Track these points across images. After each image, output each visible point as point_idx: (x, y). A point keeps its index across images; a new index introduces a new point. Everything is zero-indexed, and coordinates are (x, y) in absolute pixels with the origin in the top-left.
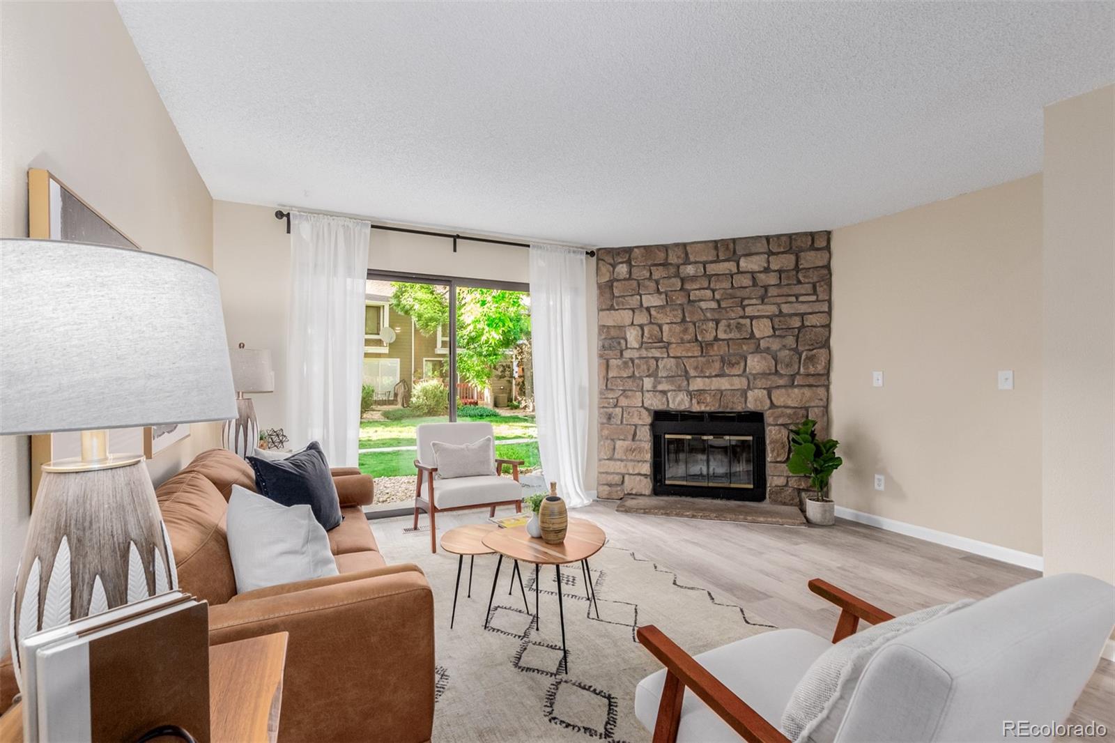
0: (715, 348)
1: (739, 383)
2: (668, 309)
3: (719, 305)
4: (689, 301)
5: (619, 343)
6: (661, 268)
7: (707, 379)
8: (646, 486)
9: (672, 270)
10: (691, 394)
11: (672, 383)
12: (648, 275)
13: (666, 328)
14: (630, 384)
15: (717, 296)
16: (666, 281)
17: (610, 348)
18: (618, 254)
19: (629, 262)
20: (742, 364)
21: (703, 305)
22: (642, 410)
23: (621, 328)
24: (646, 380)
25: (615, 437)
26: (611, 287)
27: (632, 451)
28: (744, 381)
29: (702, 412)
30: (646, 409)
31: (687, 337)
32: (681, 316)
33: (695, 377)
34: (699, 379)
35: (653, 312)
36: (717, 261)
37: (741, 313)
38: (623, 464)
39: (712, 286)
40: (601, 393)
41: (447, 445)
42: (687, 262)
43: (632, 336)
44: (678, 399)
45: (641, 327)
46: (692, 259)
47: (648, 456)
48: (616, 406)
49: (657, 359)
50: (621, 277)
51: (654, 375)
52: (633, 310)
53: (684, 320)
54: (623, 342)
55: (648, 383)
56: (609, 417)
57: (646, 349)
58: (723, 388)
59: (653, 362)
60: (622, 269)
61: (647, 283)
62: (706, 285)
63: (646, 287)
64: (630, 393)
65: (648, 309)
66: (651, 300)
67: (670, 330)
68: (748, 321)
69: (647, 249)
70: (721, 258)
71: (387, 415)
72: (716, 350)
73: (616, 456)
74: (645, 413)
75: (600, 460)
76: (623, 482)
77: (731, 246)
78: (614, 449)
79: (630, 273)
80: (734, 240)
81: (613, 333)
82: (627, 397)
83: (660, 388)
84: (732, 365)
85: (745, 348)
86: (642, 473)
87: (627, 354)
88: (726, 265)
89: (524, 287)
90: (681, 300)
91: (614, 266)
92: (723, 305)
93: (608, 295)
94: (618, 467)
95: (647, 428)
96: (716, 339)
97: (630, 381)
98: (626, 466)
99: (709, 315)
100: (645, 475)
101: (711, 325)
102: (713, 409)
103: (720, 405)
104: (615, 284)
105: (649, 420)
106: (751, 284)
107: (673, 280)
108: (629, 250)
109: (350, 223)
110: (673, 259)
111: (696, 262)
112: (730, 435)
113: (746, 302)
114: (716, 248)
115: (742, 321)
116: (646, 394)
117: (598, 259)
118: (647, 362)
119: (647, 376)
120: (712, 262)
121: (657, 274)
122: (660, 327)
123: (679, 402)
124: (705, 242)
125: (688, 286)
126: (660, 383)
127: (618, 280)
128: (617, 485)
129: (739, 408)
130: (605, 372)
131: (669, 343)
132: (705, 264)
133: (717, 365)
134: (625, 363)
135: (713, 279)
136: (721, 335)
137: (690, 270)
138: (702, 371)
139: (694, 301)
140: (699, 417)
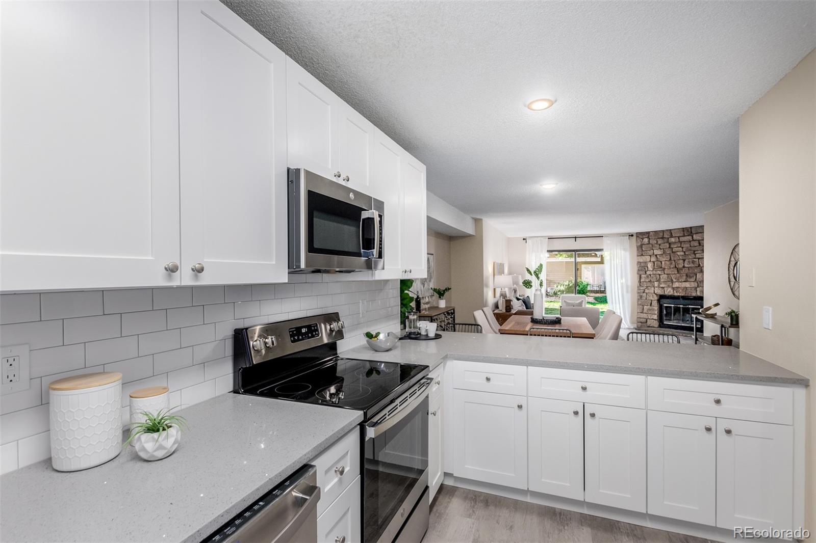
0: (683, 270)
1: (694, 285)
2: (664, 255)
3: (685, 254)
4: (673, 252)
5: (645, 269)
6: (661, 239)
7: (680, 283)
8: (656, 324)
9: (666, 240)
10: (673, 289)
11: (666, 284)
12: (656, 242)
13: (663, 262)
14: (649, 284)
15: (684, 250)
16: (662, 245)
17: (641, 270)
18: (644, 234)
19: (648, 237)
20: (695, 277)
21: (679, 253)
22: (654, 295)
23: (646, 263)
24: (655, 283)
25: (644, 304)
26: (642, 247)
27: (650, 310)
28: (696, 284)
29: (679, 296)
30: (656, 294)
31: (672, 266)
32: (669, 258)
33: (675, 282)
34: (677, 283)
35: (658, 256)
36: (684, 236)
37: (694, 257)
38: (646, 315)
39: (682, 246)
40: (638, 287)
41: (568, 301)
42: (672, 236)
43: (650, 265)
44: (668, 291)
45: (654, 262)
46: (674, 236)
47: (656, 312)
48: (644, 292)
49: (660, 275)
50: (646, 243)
51: (659, 281)
52: (650, 256)
53: (670, 259)
54: (646, 268)
55: (656, 284)
56: (641, 297)
57: (655, 271)
58: (687, 286)
59: (658, 276)
60: (646, 240)
61: (656, 245)
62: (679, 245)
63: (655, 247)
64: (649, 288)
65: (656, 255)
66: (657, 252)
67: (665, 263)
68: (697, 260)
69: (655, 232)
70: (686, 234)
71: (596, 299)
72: (685, 271)
73: (644, 312)
74: (655, 296)
75: (638, 313)
76: (646, 322)
77: (690, 230)
78: (643, 309)
79: (649, 242)
80: (691, 228)
81: (642, 264)
82: (648, 289)
83: (661, 286)
84: (691, 277)
85: (696, 271)
86: (654, 318)
87: (648, 273)
88: (688, 237)
89: (601, 250)
90: (668, 251)
91: (643, 239)
92: (686, 253)
93: (640, 250)
94: (645, 316)
95: (656, 301)
96: (684, 267)
97: (649, 283)
98: (647, 316)
99: (681, 258)
100: (655, 320)
101: (682, 261)
102: (683, 295)
103: (686, 293)
104: (643, 246)
105: (656, 298)
106: (698, 245)
107: (666, 244)
108: (648, 233)
109: (542, 239)
110: (666, 236)
111: (675, 237)
112: (691, 305)
113: (696, 252)
114: (684, 231)
115: (694, 260)
116: (656, 288)
117: (637, 237)
118: (656, 276)
119: (656, 281)
120: (682, 236)
121: (660, 241)
122: (661, 262)
123: (669, 292)
124: (679, 229)
125: (672, 246)
126: (661, 284)
127: (644, 245)
128: (644, 323)
129: (694, 294)
130: (639, 279)
131: (664, 269)
132: (679, 237)
133: (685, 277)
134: (647, 277)
135: (682, 243)
136: (686, 266)
137: (673, 240)
138: (678, 280)
139: (675, 252)
140: (677, 298)
